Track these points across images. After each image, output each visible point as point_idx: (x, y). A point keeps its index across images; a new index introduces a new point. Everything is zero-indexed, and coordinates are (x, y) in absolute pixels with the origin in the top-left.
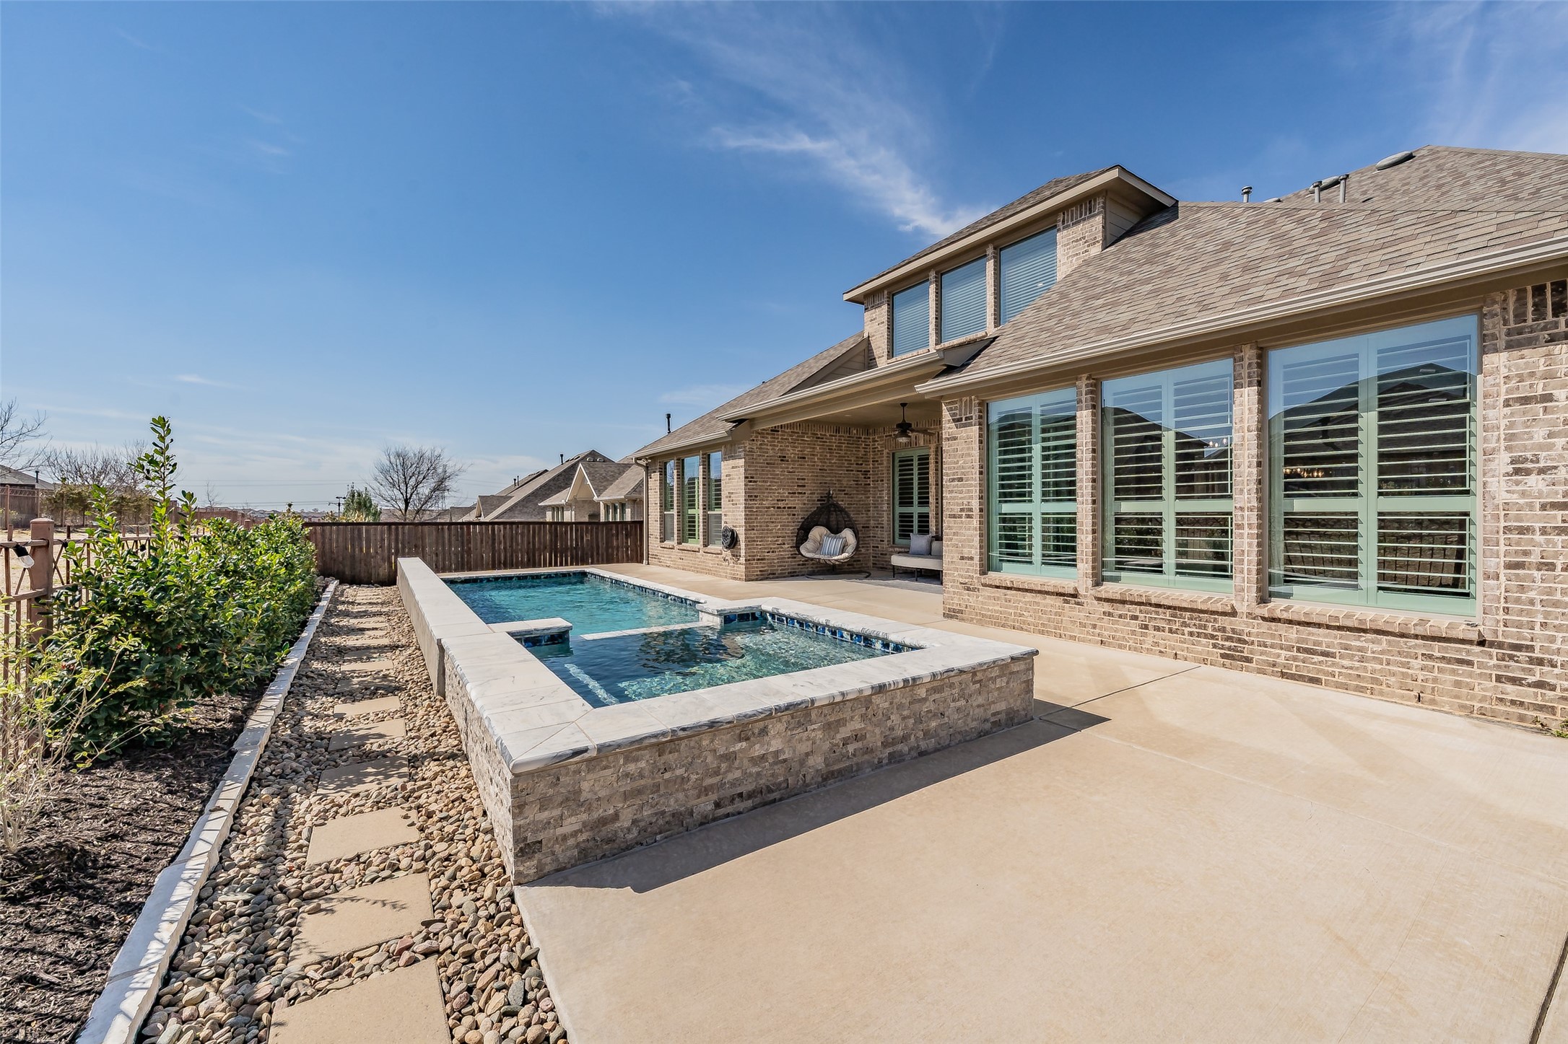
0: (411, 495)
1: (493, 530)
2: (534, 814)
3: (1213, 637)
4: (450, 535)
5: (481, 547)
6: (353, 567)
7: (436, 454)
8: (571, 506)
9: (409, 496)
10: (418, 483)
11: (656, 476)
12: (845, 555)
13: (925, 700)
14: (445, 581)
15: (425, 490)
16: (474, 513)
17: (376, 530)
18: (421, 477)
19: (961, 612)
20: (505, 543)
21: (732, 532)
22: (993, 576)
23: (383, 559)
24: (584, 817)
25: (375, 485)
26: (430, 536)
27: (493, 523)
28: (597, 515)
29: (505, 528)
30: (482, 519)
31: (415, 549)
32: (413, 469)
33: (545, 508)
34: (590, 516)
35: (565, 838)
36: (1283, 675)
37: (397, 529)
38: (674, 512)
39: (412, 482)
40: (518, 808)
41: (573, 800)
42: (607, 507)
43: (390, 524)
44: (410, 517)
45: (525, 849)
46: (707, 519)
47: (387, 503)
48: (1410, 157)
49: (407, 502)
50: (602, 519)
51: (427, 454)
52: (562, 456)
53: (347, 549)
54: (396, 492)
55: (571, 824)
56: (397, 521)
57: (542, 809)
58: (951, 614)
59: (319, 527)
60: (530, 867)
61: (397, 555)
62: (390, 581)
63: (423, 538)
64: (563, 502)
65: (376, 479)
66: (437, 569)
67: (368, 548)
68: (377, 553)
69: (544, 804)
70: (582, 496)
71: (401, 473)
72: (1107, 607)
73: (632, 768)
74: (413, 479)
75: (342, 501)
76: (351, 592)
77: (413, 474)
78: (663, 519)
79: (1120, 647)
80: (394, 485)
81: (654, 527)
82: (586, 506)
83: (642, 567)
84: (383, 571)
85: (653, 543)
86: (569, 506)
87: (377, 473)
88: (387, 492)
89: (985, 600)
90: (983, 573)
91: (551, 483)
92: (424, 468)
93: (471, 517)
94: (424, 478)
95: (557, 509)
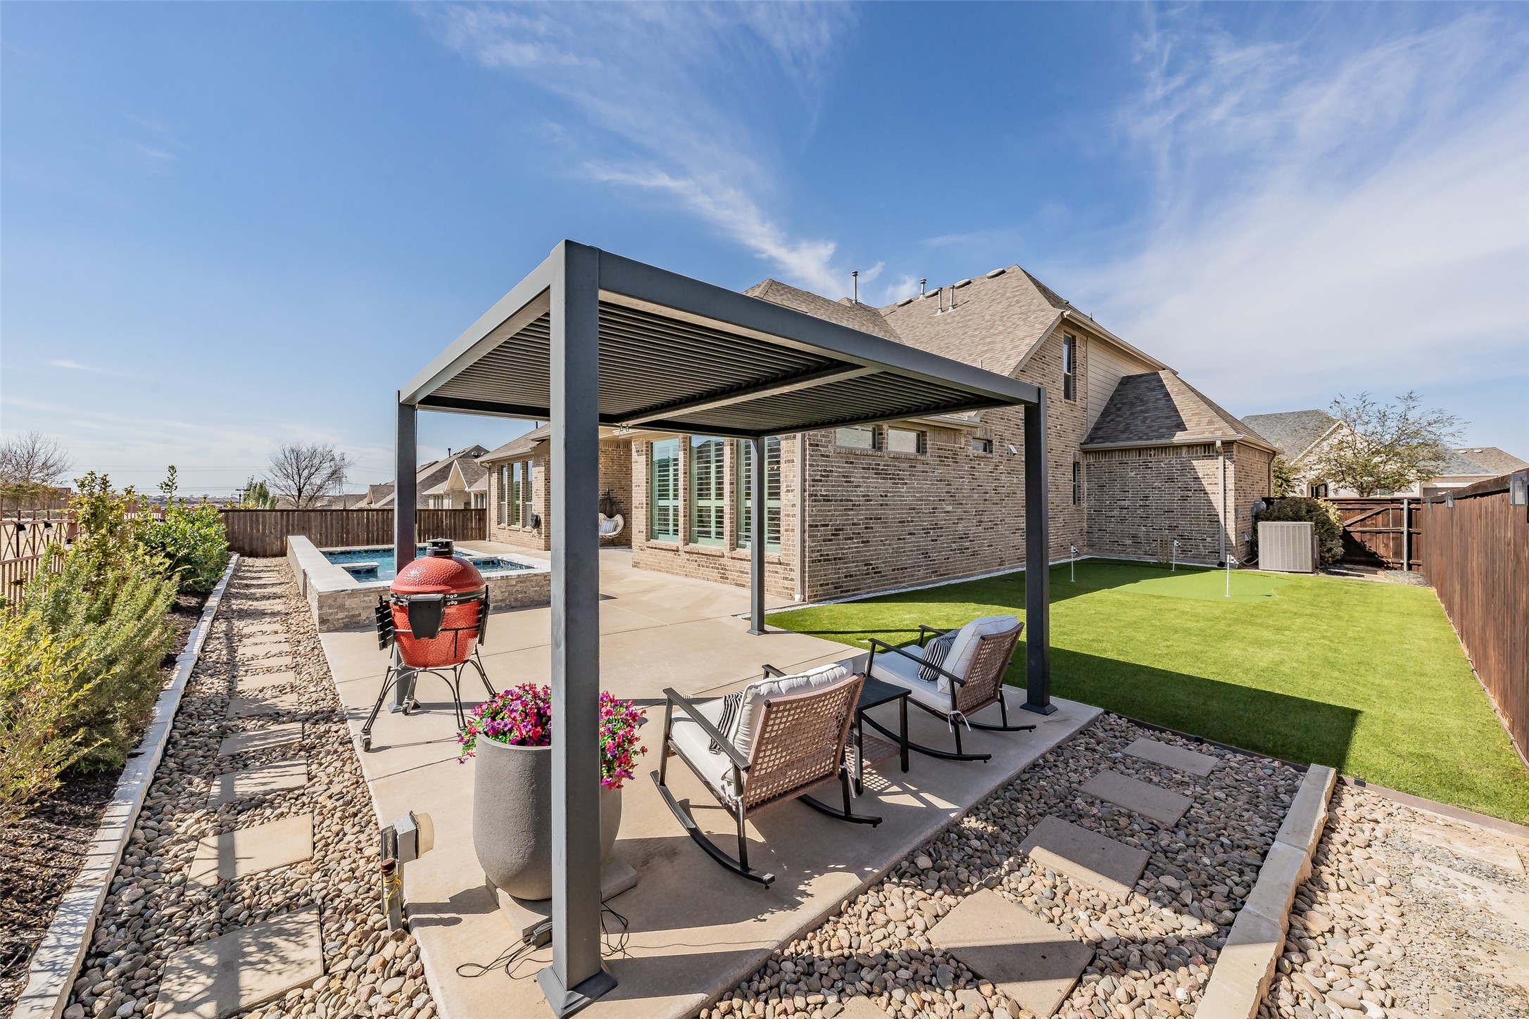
0: (304, 484)
1: (368, 515)
2: (326, 610)
3: (718, 569)
4: (332, 519)
5: (358, 529)
6: (251, 544)
7: (327, 449)
8: (448, 495)
9: (302, 485)
10: (311, 475)
11: (495, 475)
12: (615, 533)
13: (516, 585)
14: (324, 553)
15: (317, 480)
16: (366, 500)
17: (271, 515)
18: (314, 469)
19: (639, 563)
20: (378, 525)
21: (537, 517)
22: (653, 542)
23: (276, 538)
24: (346, 613)
25: (270, 476)
26: (315, 520)
27: (377, 510)
28: (468, 504)
29: (378, 514)
30: (373, 506)
31: (304, 530)
32: (306, 462)
33: (429, 496)
34: (465, 504)
35: (338, 619)
36: (736, 584)
37: (288, 515)
38: (506, 502)
39: (306, 473)
40: (320, 608)
41: (342, 607)
42: (476, 496)
43: (282, 511)
44: (302, 504)
45: (323, 621)
46: (525, 507)
47: (282, 490)
48: (1003, 272)
49: (300, 491)
50: (473, 507)
51: (319, 450)
52: (449, 449)
53: (246, 529)
54: (290, 482)
55: (341, 615)
56: (290, 508)
57: (329, 609)
58: (636, 565)
59: (230, 513)
60: (325, 627)
61: (288, 533)
62: (283, 553)
63: (309, 521)
64: (442, 492)
65: (271, 471)
66: (319, 544)
67: (264, 529)
68: (271, 533)
69: (330, 607)
70: (457, 487)
71: (295, 466)
72: (688, 556)
73: (366, 599)
74: (307, 471)
75: (242, 493)
76: (249, 561)
77: (307, 467)
78: (500, 507)
79: (692, 577)
80: (288, 477)
81: (493, 514)
82: (462, 495)
83: (485, 543)
84: (276, 546)
85: (493, 525)
86: (447, 495)
87: (272, 465)
88: (282, 482)
89: (648, 556)
90: (648, 540)
91: (438, 474)
92: (316, 461)
93: (363, 504)
94: (316, 470)
95: (438, 497)
